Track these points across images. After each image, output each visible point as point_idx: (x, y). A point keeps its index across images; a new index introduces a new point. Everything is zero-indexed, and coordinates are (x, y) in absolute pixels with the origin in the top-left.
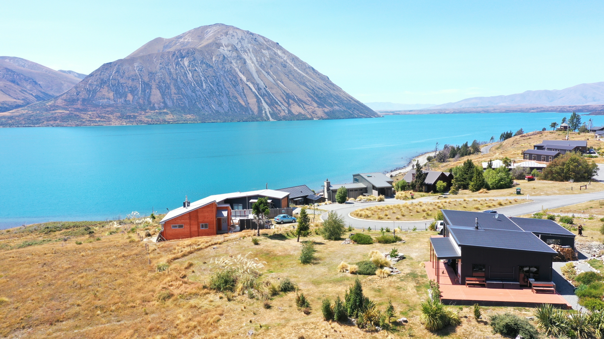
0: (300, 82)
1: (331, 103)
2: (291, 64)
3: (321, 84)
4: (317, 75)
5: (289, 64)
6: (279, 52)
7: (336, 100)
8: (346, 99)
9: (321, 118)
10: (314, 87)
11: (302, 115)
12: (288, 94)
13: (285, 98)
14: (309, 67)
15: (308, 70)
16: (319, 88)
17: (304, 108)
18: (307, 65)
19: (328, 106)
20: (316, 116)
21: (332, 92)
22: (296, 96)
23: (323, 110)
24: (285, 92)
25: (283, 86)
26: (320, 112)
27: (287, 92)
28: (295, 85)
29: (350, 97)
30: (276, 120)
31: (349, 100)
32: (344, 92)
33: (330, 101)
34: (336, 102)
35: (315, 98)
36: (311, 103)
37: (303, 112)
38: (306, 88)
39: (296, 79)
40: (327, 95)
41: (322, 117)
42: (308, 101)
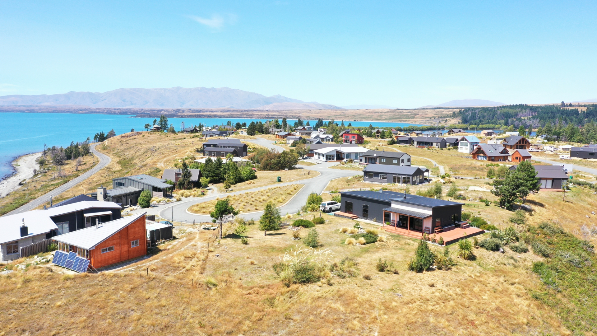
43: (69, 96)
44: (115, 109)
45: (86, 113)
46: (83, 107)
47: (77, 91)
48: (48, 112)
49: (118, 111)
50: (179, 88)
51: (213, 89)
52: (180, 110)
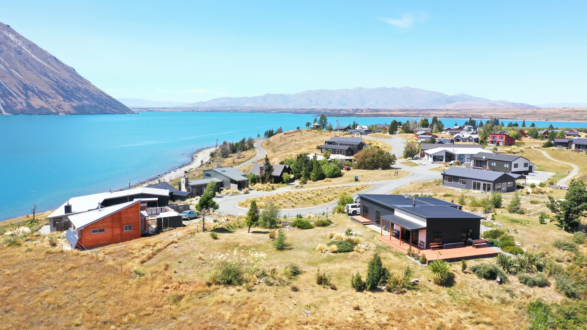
0: (41, 73)
1: (79, 97)
2: (28, 51)
3: (66, 76)
4: (61, 65)
5: (25, 51)
6: (11, 36)
7: (85, 94)
8: (96, 94)
9: (69, 113)
10: (58, 79)
11: (45, 109)
12: (26, 84)
13: (21, 89)
14: (51, 56)
15: (49, 60)
16: (64, 81)
17: (47, 101)
18: (48, 54)
19: (76, 100)
20: (62, 111)
21: (80, 85)
22: (36, 88)
23: (71, 105)
24: (21, 82)
25: (19, 75)
26: (66, 106)
27: (25, 83)
28: (34, 75)
29: (100, 92)
30: (11, 114)
31: (100, 95)
32: (94, 86)
33: (79, 95)
34: (85, 96)
35: (61, 91)
36: (55, 96)
37: (46, 106)
38: (48, 80)
39: (35, 69)
40: (75, 89)
41: (69, 111)
42: (51, 94)
43: (265, 98)
44: (301, 109)
45: (277, 112)
46: (275, 108)
47: (272, 93)
48: (247, 112)
49: (304, 111)
50: (360, 89)
51: (394, 89)
52: (358, 110)
